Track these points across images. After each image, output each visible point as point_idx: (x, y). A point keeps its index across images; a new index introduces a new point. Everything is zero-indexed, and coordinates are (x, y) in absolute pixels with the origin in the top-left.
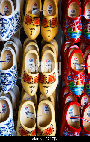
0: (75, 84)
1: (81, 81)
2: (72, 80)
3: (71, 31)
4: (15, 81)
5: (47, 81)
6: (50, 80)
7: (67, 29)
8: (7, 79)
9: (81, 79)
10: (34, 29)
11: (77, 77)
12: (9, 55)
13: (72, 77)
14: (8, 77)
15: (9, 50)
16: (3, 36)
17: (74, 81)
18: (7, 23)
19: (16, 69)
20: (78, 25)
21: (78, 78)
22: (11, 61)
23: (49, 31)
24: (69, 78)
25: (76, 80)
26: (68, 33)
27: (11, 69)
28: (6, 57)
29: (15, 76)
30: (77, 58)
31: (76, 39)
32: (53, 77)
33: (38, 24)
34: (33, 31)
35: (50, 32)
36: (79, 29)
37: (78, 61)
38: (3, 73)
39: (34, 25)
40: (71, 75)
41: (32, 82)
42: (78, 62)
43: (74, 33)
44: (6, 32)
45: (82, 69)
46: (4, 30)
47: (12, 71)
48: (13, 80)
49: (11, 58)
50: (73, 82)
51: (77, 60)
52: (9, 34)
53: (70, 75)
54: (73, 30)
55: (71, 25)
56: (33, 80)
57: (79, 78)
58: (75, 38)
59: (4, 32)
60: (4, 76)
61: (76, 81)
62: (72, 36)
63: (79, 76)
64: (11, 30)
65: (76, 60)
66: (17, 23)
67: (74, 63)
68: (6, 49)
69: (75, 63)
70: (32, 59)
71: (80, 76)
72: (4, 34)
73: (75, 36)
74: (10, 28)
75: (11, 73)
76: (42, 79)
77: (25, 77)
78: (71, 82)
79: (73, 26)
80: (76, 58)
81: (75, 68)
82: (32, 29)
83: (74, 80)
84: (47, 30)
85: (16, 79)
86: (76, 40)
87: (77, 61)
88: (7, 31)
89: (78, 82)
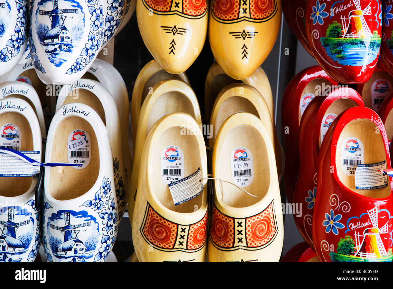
0: (359, 247)
1: (382, 236)
2: (342, 233)
3: (339, 35)
4: (109, 242)
5: (240, 240)
6: (254, 234)
7: (323, 29)
8: (74, 235)
9: (380, 226)
10: (183, 31)
11: (366, 218)
12: (82, 134)
13: (343, 221)
14: (80, 226)
15: (82, 116)
16: (58, 65)
17: (353, 237)
18: (75, 12)
19: (113, 193)
20: (368, 11)
21: (371, 226)
22: (88, 160)
23: (244, 35)
24: (332, 223)
25: (361, 231)
26: (327, 45)
27: (90, 195)
28: (70, 144)
29: (109, 219)
30: (359, 141)
31: (361, 67)
32: (267, 221)
33: (196, 8)
34: (177, 37)
35: (247, 41)
36: (372, 26)
37: (362, 152)
38: (60, 212)
39: (183, 14)
40: (341, 212)
41: (181, 244)
42: (361, 156)
43: (354, 43)
44: (69, 48)
45: (382, 183)
46: (62, 39)
47: (96, 203)
48: (100, 238)
49: (89, 149)
50: (348, 238)
51: (358, 149)
52: (84, 53)
53: (336, 212)
54: (345, 30)
55: (340, 13)
56: (182, 237)
57: (375, 223)
58: (358, 64)
59: (60, 47)
60: (61, 223)
61: (361, 238)
62: (343, 58)
63: (373, 215)
64: (91, 39)
65: (352, 150)
66: (112, 7)
67: (346, 162)
68: (68, 114)
69: (352, 162)
70: (174, 150)
71: (379, 214)
72: (62, 55)
73: (356, 56)
74: (87, 30)
75: (91, 211)
76: (219, 230)
77: (151, 227)
78: (342, 242)
79: (345, 13)
80: (355, 142)
81: (352, 180)
82: (174, 30)
83: (351, 233)
84: (235, 34)
85: (112, 234)
86: (363, 70)
87: (358, 153)
88: (74, 43)
89: (368, 239)
